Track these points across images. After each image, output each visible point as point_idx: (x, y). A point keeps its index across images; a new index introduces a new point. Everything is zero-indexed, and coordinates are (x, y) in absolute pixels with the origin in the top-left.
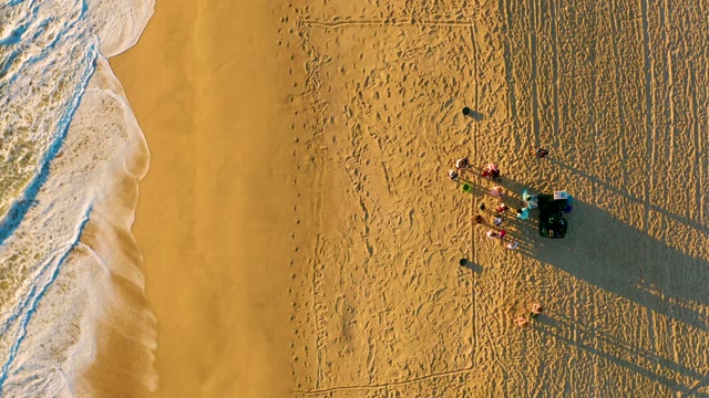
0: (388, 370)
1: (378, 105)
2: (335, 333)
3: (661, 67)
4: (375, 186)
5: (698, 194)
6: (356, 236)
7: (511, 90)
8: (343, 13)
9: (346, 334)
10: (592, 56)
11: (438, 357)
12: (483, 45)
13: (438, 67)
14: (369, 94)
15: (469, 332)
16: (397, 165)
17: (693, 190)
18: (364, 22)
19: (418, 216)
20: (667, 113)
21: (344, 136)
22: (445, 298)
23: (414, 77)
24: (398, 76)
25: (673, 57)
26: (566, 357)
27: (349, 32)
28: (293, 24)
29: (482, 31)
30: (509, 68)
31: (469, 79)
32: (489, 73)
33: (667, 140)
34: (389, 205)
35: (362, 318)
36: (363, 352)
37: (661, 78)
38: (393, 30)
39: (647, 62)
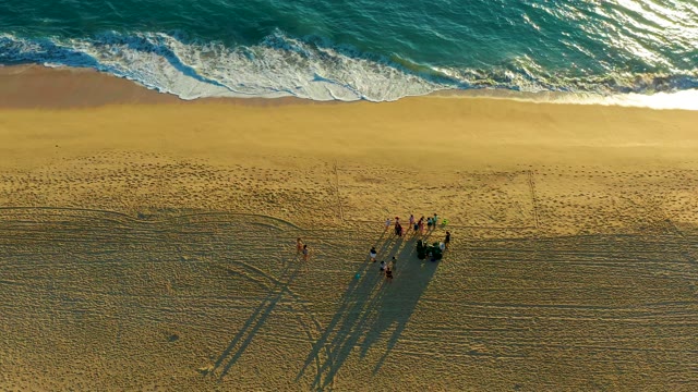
0: (346, 192)
1: (489, 195)
2: (366, 176)
3: (522, 313)
4: (445, 192)
5: (442, 329)
6: (418, 185)
8: (537, 185)
9: (364, 180)
10: (526, 278)
11: (352, 208)
12: (526, 231)
13: (511, 214)
14: (494, 192)
15: (364, 219)
16: (457, 200)
17: (445, 326)
18: (533, 192)
19: (429, 205)
20: (494, 314)
21: (471, 183)
22: (384, 212)
23: (505, 207)
24: (504, 201)
25: (530, 320)
26: (346, 258)
27: (527, 187)
28: (530, 168)
29: (534, 231)
30: (513, 240)
31: (505, 226)
32: (509, 232)
33: (477, 313)
34: (434, 197)
35: (374, 185)
36: (356, 184)
37: (516, 313)
38: (530, 201)
39: (526, 306)
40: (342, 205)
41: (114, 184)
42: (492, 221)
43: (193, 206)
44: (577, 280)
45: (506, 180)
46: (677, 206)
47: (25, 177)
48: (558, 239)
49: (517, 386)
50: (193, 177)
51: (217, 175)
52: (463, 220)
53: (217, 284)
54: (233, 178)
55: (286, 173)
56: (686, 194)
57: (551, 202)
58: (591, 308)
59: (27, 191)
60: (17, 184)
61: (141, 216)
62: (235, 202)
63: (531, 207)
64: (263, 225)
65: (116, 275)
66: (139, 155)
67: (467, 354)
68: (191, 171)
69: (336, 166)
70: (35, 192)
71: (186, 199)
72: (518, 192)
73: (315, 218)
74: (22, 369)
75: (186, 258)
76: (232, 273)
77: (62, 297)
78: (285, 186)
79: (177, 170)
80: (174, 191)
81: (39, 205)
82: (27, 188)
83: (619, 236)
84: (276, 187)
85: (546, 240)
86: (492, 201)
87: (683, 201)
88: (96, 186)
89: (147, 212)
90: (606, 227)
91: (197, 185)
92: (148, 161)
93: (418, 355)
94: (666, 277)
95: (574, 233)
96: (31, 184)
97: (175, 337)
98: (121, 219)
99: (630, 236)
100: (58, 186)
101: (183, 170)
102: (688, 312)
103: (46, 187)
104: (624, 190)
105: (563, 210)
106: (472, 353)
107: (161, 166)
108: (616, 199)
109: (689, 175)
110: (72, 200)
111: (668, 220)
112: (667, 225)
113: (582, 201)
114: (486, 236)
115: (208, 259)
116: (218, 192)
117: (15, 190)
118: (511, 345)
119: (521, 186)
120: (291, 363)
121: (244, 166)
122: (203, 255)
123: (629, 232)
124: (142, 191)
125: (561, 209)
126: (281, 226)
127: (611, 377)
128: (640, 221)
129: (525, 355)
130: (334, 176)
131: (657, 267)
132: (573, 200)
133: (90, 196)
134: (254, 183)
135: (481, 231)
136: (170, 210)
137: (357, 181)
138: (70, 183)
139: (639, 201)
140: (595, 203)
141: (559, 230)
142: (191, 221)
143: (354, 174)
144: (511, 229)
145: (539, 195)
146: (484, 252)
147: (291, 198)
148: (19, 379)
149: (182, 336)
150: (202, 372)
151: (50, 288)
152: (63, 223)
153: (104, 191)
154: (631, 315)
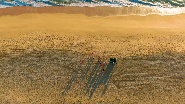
0: (93, 43)
1: (127, 43)
2: (98, 38)
3: (135, 76)
4: (117, 43)
5: (116, 80)
6: (110, 41)
7: (130, 57)
8: (139, 40)
9: (97, 39)
10: (136, 67)
11: (94, 48)
12: (136, 54)
13: (133, 49)
14: (129, 42)
15: (97, 51)
16: (120, 45)
17: (117, 80)
18: (138, 42)
19: (113, 47)
20: (128, 76)
21: (123, 40)
22: (102, 49)
23: (131, 47)
24: (131, 45)
26: (94, 62)
28: (137, 35)
29: (138, 54)
30: (133, 56)
31: (131, 52)
32: (132, 54)
33: (124, 76)
34: (114, 44)
35: (100, 41)
36: (95, 41)
37: (133, 76)
38: (137, 45)
39: (135, 74)
40: (92, 47)
41: (36, 42)
42: (128, 51)
43: (56, 48)
44: (148, 67)
45: (132, 39)
46: (173, 46)
47: (13, 40)
48: (144, 56)
49: (133, 95)
50: (55, 40)
51: (61, 39)
52: (121, 51)
53: (64, 70)
54: (65, 40)
55: (78, 38)
56: (175, 42)
57: (143, 45)
58: (151, 74)
59: (14, 45)
60: (11, 42)
61: (44, 52)
62: (66, 47)
63: (137, 47)
64: (73, 53)
65: (39, 68)
66: (41, 33)
67: (122, 86)
68: (55, 38)
69: (90, 35)
70: (17, 45)
71: (54, 46)
72: (134, 43)
73: (86, 51)
74: (20, 93)
75: (56, 63)
76: (67, 67)
77: (27, 74)
78: (78, 42)
79: (51, 37)
80: (51, 44)
81: (18, 49)
82: (14, 44)
83: (158, 55)
84: (76, 42)
85: (141, 57)
86: (128, 45)
87: (175, 44)
88: (31, 42)
89: (45, 50)
90: (155, 53)
91: (56, 42)
92: (44, 35)
93: (111, 87)
94: (169, 66)
95: (148, 54)
96: (15, 42)
97: (55, 84)
98: (39, 52)
99: (161, 55)
100: (22, 43)
101: (53, 37)
102: (173, 75)
103: (19, 43)
104: (160, 41)
105: (145, 48)
106: (123, 86)
107: (47, 36)
108: (158, 44)
109: (177, 37)
110: (26, 47)
111: (170, 51)
112: (170, 52)
113: (150, 45)
114: (127, 55)
115: (61, 63)
116: (62, 44)
117: (11, 44)
118: (132, 84)
119: (135, 40)
120: (82, 90)
121: (68, 36)
122: (60, 62)
123: (161, 54)
124: (43, 44)
125: (144, 47)
126: (78, 54)
127: (154, 92)
128: (164, 51)
129: (135, 87)
130: (90, 38)
131: (167, 63)
132: (148, 45)
133: (31, 46)
134: (70, 41)
135: (126, 54)
136: (50, 49)
137: (95, 40)
138: (25, 42)
139: (164, 45)
140: (153, 45)
141: (144, 53)
142: (56, 52)
143: (95, 38)
144: (132, 53)
145: (140, 43)
146: (126, 60)
147: (80, 45)
148: (20, 96)
149: (57, 84)
150: (62, 92)
151: (24, 72)
152: (25, 54)
153: (34, 45)
154: (160, 76)
